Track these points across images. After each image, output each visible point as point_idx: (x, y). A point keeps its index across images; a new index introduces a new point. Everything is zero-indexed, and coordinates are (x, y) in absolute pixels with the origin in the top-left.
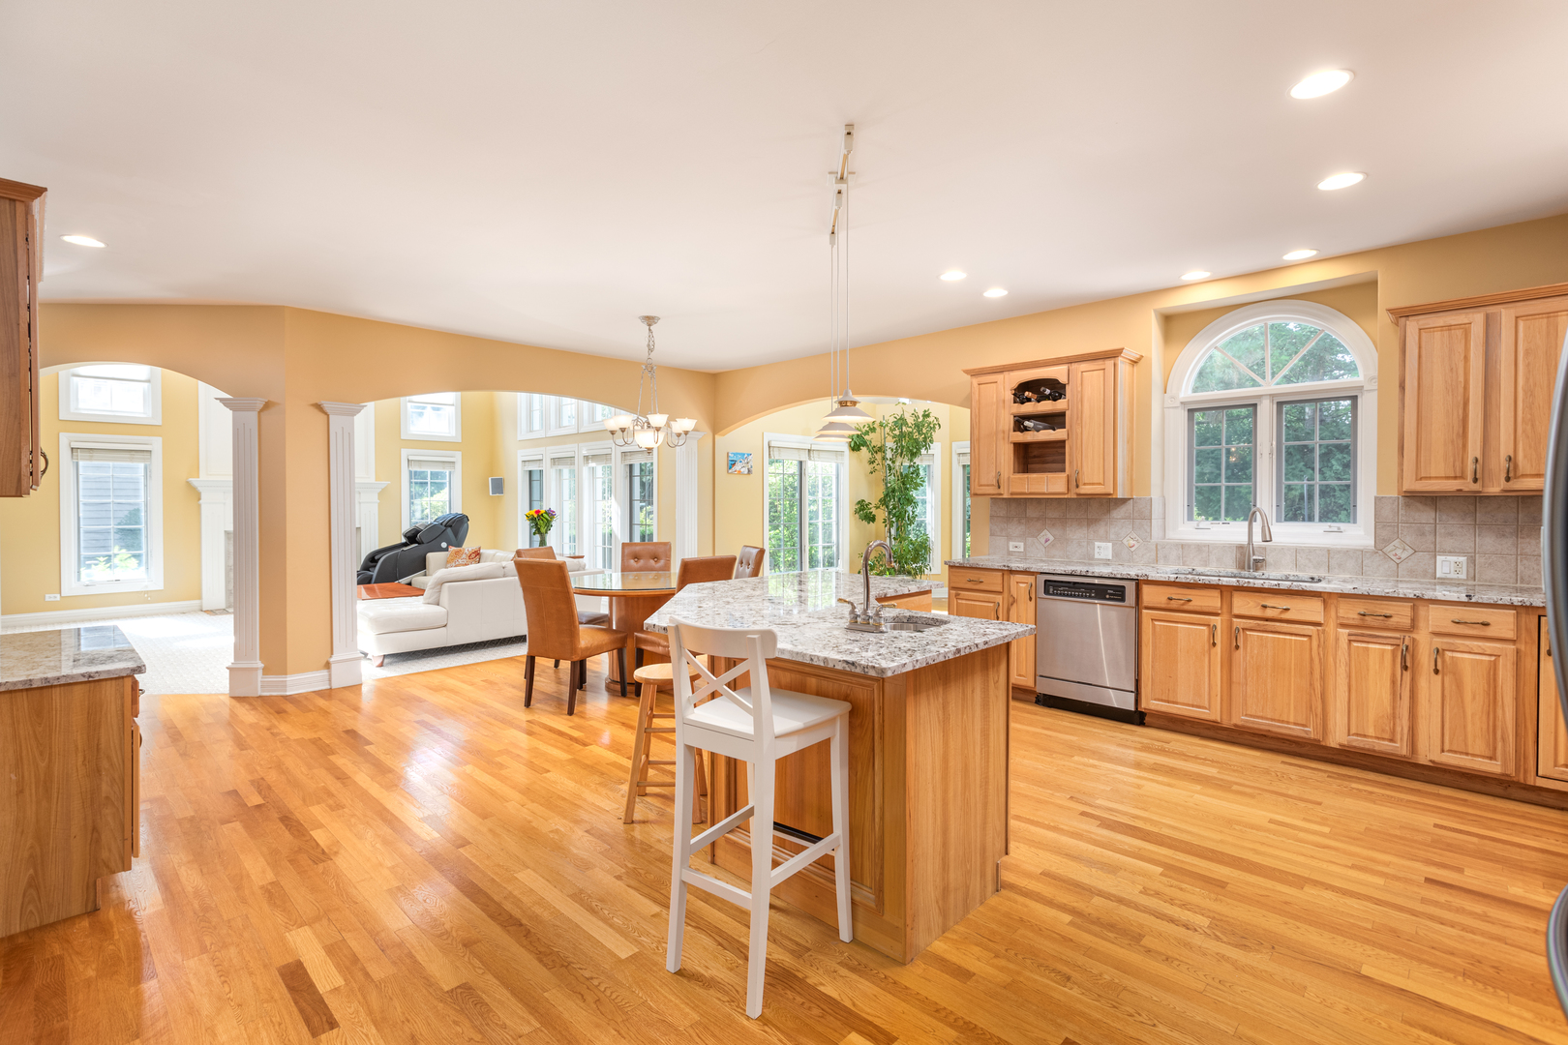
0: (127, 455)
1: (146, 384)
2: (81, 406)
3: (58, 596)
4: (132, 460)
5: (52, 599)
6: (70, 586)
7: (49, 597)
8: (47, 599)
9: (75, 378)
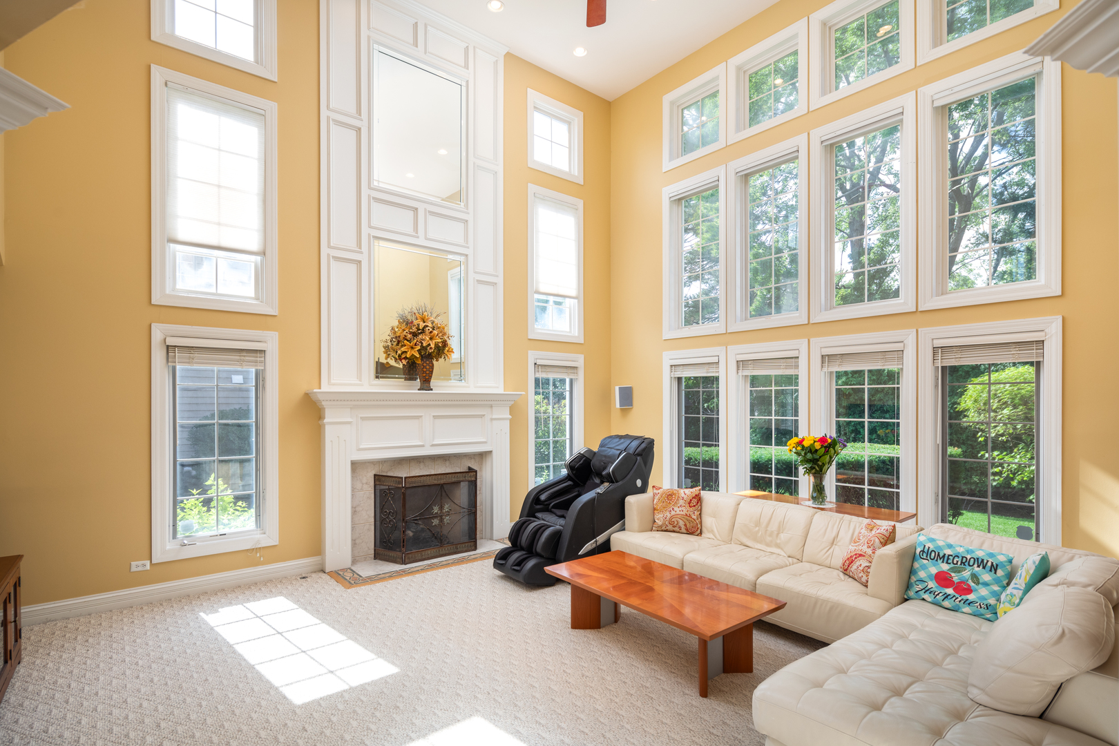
0: (235, 357)
1: (259, 258)
2: (180, 286)
3: (148, 563)
4: (241, 362)
5: (140, 569)
6: (165, 548)
7: (136, 566)
8: (134, 569)
9: (172, 245)
